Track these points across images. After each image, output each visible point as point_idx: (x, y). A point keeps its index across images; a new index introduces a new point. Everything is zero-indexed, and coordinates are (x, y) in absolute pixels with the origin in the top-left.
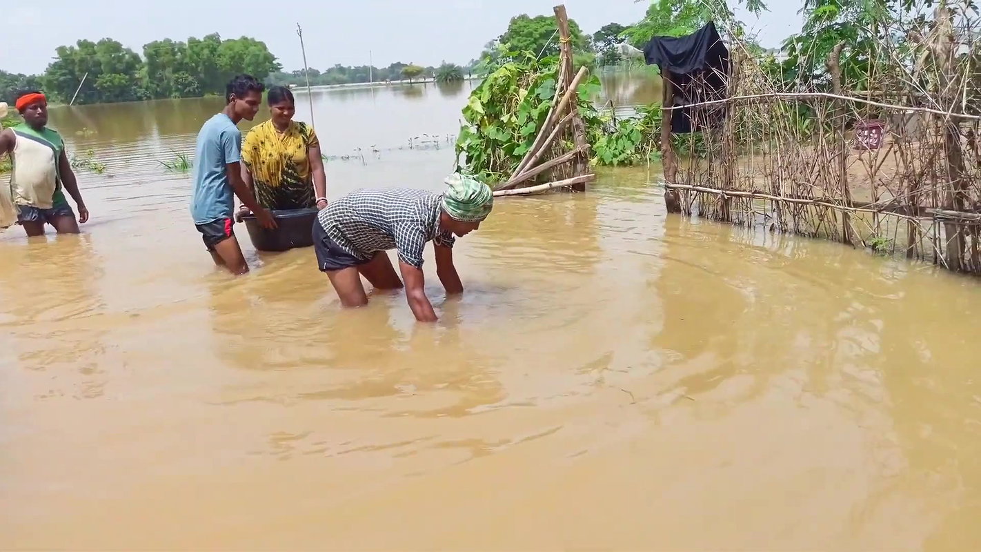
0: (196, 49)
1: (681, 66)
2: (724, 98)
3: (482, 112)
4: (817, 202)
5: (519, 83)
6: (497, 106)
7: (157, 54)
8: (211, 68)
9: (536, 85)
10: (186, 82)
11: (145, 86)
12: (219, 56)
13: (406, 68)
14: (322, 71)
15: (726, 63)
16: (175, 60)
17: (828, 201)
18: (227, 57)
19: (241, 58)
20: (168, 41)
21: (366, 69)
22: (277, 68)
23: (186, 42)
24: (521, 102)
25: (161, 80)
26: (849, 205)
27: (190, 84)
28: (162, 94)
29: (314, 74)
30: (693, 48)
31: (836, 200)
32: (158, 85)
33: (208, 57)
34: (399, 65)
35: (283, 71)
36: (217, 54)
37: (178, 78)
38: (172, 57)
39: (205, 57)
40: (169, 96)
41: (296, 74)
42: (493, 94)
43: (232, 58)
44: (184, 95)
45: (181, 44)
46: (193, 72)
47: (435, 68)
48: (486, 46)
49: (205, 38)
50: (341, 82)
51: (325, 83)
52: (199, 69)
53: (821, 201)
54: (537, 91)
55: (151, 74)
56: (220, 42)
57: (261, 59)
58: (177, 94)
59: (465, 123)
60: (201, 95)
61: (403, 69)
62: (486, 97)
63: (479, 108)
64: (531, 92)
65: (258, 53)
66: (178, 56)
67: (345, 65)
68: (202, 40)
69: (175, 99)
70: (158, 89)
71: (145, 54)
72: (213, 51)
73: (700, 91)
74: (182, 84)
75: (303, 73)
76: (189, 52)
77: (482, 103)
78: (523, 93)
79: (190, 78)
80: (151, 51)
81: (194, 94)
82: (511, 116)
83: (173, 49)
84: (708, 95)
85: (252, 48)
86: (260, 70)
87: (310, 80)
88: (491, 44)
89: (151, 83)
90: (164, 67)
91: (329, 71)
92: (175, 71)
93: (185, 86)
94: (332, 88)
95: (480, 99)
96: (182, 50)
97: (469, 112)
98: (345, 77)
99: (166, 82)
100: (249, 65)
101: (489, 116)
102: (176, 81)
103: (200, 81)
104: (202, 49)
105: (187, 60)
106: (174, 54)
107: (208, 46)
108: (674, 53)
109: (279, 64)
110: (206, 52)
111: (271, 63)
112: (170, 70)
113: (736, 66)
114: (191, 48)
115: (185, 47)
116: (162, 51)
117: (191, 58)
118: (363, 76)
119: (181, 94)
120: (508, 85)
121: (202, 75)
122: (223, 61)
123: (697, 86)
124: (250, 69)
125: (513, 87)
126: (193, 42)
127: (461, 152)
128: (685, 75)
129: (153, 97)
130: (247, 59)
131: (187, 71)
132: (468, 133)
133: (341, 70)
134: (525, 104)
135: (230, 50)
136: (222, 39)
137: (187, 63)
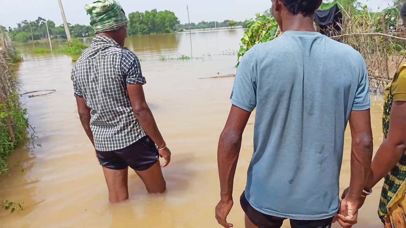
0: (148, 15)
1: (323, 22)
2: (340, 35)
3: (248, 40)
4: (376, 78)
5: (263, 29)
6: (254, 38)
7: (133, 17)
8: (153, 23)
9: (269, 29)
10: (144, 28)
11: (128, 30)
12: (157, 18)
13: (230, 22)
14: (196, 24)
15: (341, 21)
16: (140, 20)
17: (380, 78)
18: (160, 18)
19: (165, 19)
20: (137, 12)
21: (214, 23)
22: (178, 22)
23: (144, 12)
24: (263, 36)
25: (134, 27)
26: (389, 79)
27: (145, 29)
28: (134, 33)
29: (193, 24)
30: (329, 15)
31: (384, 77)
32: (133, 30)
33: (152, 18)
34: (227, 21)
35: (181, 23)
36: (155, 17)
37: (141, 27)
38: (139, 18)
39: (151, 18)
40: (137, 34)
41: (186, 25)
42: (253, 33)
43: (161, 18)
44: (143, 33)
45: (142, 13)
46: (147, 24)
47: (242, 22)
48: (264, 13)
49: (151, 11)
50: (204, 28)
51: (197, 28)
52: (149, 23)
53: (377, 77)
54: (269, 32)
55: (131, 25)
56: (157, 13)
57: (172, 19)
58: (140, 33)
59: (242, 44)
60: (149, 33)
61: (229, 22)
62: (250, 34)
63: (247, 39)
64: (267, 32)
65: (171, 16)
66: (141, 18)
67: (205, 21)
68: (150, 12)
69: (139, 35)
70: (133, 31)
71: (129, 17)
72: (154, 16)
73: (331, 32)
74: (142, 29)
75: (189, 24)
76: (145, 16)
77: (248, 37)
78: (264, 32)
79: (145, 27)
80: (131, 16)
81: (147, 33)
82: (259, 42)
83: (139, 15)
84: (334, 33)
85: (169, 15)
86: (172, 23)
87: (191, 27)
88: (266, 11)
89: (131, 29)
90: (136, 22)
91: (199, 23)
92: (140, 24)
93: (143, 30)
94: (200, 31)
95: (248, 35)
96: (143, 16)
97: (244, 41)
98: (206, 26)
99: (136, 28)
100: (167, 21)
101: (251, 42)
102: (140, 28)
103: (149, 28)
104: (150, 15)
105: (144, 20)
106: (140, 17)
107: (152, 14)
108: (320, 17)
109: (179, 21)
110: (152, 16)
111: (176, 21)
112: (138, 23)
113: (346, 22)
114: (146, 15)
115: (144, 15)
116: (135, 16)
117: (146, 19)
118: (212, 25)
119: (142, 33)
120: (259, 29)
121: (150, 26)
122: (158, 20)
123: (330, 30)
124: (168, 23)
125: (260, 30)
126: (147, 12)
127: (240, 56)
128: (325, 26)
129: (131, 34)
130: (167, 19)
131: (144, 24)
132: (243, 49)
133: (204, 23)
134: (265, 37)
135: (161, 15)
136: (158, 11)
137: (144, 21)
